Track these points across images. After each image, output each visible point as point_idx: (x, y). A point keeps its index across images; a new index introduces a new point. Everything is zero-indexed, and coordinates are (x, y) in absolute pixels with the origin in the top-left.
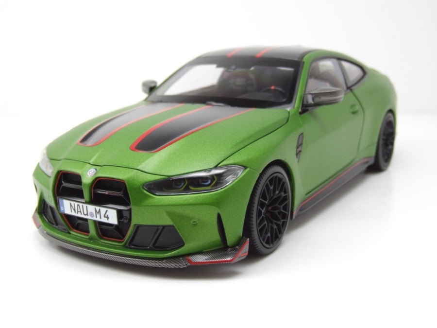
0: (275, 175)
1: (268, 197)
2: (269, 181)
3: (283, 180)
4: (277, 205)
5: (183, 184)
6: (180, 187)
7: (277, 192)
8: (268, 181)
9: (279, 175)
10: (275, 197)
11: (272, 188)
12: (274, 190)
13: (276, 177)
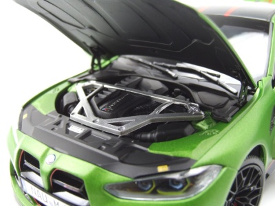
0: (252, 166)
1: (237, 189)
2: (243, 172)
3: (259, 173)
4: (246, 197)
5: (150, 186)
6: (147, 189)
7: (249, 184)
8: (241, 172)
9: (256, 167)
10: (246, 189)
11: (244, 179)
12: (247, 182)
13: (252, 169)
